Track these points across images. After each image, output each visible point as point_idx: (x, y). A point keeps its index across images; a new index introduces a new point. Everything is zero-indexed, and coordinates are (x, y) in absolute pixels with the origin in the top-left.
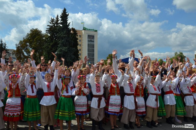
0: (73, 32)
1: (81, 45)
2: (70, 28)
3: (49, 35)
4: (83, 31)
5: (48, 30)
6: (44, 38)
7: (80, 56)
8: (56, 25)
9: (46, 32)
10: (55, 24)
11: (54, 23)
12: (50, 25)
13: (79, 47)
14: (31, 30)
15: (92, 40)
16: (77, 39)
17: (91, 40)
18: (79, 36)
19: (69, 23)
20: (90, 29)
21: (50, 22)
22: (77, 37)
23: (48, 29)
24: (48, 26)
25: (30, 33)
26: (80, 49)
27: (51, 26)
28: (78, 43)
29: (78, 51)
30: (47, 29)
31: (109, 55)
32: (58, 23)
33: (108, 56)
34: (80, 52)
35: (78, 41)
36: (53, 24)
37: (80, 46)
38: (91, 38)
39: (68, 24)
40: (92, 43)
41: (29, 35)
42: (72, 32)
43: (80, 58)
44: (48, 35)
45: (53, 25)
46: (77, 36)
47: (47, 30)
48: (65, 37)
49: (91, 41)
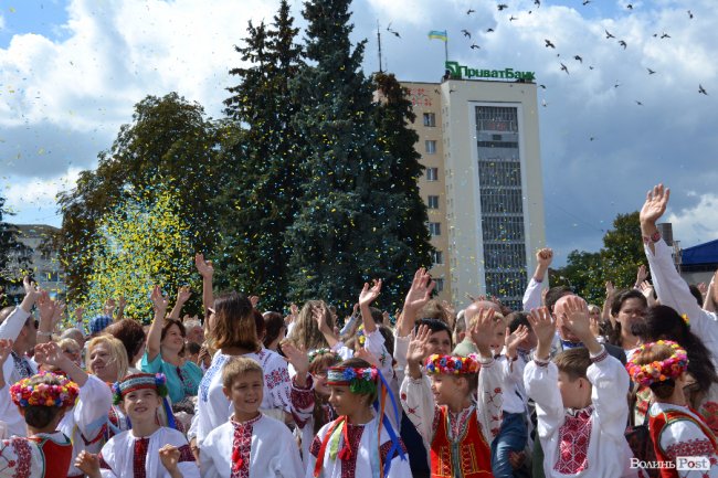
0: (385, 100)
1: (436, 170)
2: (367, 75)
3: (246, 126)
4: (446, 86)
5: (236, 99)
6: (217, 147)
7: (434, 241)
8: (279, 64)
9: (229, 112)
10: (273, 58)
11: (265, 50)
12: (248, 65)
13: (425, 187)
14: (140, 107)
15: (506, 135)
16: (412, 136)
17: (495, 137)
18: (420, 120)
19: (361, 47)
20: (486, 73)
21: (246, 45)
22: (410, 126)
23: (236, 94)
24: (235, 71)
25: (133, 124)
26: (436, 198)
27: (251, 71)
28: (420, 161)
29: (419, 212)
30: (231, 90)
31: (621, 222)
32: (292, 48)
33: (613, 229)
34: (431, 213)
35: (418, 147)
36: (262, 57)
37: (436, 178)
38: (497, 124)
39: (352, 50)
40: (504, 155)
41: (130, 135)
42: (377, 96)
43: (439, 254)
44: (237, 129)
45: (263, 68)
46: (412, 117)
47: (228, 102)
48: (340, 131)
49: (497, 142)
